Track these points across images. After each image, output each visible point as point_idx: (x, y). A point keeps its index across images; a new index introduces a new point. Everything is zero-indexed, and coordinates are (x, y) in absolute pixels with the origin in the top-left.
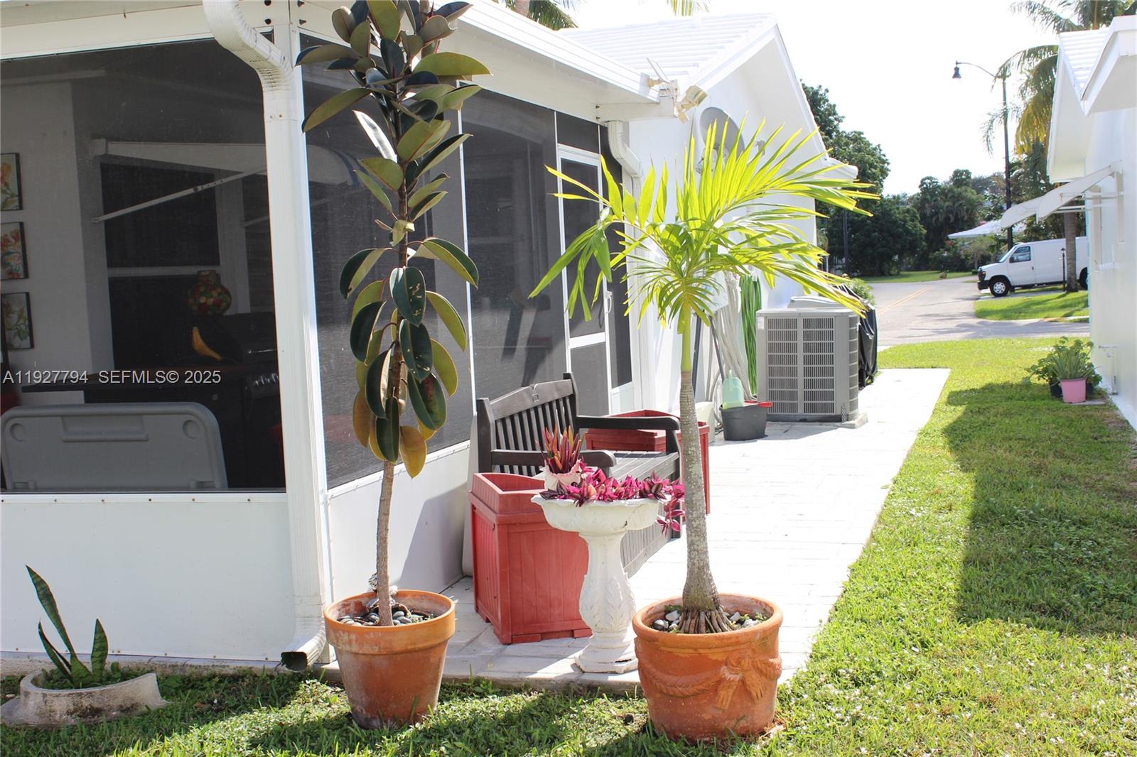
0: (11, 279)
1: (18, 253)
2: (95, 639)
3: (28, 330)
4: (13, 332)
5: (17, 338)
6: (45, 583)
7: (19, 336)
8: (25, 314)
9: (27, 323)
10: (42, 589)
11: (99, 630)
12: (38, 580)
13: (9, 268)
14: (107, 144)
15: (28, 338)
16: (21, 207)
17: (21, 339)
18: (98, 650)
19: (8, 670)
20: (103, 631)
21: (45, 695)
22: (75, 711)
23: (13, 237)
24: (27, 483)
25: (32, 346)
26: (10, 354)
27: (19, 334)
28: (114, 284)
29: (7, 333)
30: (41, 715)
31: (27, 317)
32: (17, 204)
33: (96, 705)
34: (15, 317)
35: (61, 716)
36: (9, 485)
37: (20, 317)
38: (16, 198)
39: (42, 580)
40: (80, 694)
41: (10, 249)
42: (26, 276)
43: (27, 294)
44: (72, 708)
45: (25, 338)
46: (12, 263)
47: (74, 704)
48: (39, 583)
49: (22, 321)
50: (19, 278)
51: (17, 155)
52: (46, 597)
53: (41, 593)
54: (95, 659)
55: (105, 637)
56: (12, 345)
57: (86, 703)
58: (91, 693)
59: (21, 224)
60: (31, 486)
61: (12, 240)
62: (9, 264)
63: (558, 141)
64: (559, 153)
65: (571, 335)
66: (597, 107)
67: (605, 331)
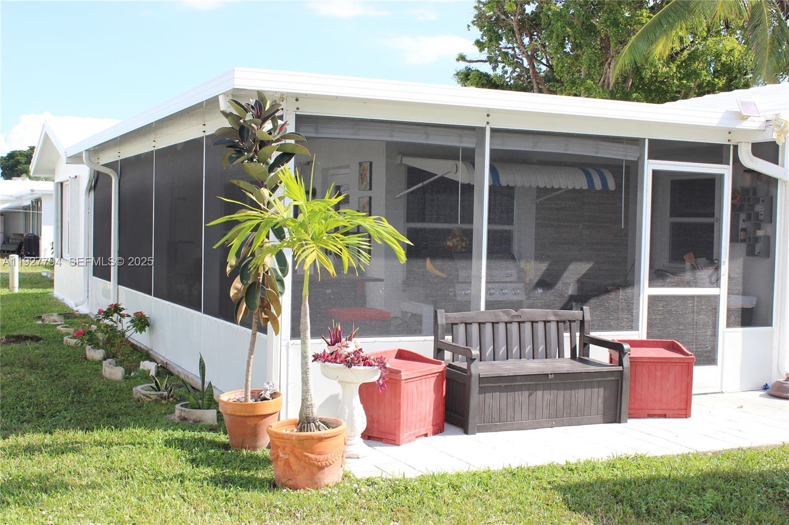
14: (402, 158)
16: (370, 189)
32: (369, 187)
38: (369, 184)
41: (366, 210)
51: (371, 163)
59: (370, 198)
61: (366, 205)
63: (649, 158)
64: (650, 166)
65: (650, 285)
66: (730, 133)
67: (720, 288)
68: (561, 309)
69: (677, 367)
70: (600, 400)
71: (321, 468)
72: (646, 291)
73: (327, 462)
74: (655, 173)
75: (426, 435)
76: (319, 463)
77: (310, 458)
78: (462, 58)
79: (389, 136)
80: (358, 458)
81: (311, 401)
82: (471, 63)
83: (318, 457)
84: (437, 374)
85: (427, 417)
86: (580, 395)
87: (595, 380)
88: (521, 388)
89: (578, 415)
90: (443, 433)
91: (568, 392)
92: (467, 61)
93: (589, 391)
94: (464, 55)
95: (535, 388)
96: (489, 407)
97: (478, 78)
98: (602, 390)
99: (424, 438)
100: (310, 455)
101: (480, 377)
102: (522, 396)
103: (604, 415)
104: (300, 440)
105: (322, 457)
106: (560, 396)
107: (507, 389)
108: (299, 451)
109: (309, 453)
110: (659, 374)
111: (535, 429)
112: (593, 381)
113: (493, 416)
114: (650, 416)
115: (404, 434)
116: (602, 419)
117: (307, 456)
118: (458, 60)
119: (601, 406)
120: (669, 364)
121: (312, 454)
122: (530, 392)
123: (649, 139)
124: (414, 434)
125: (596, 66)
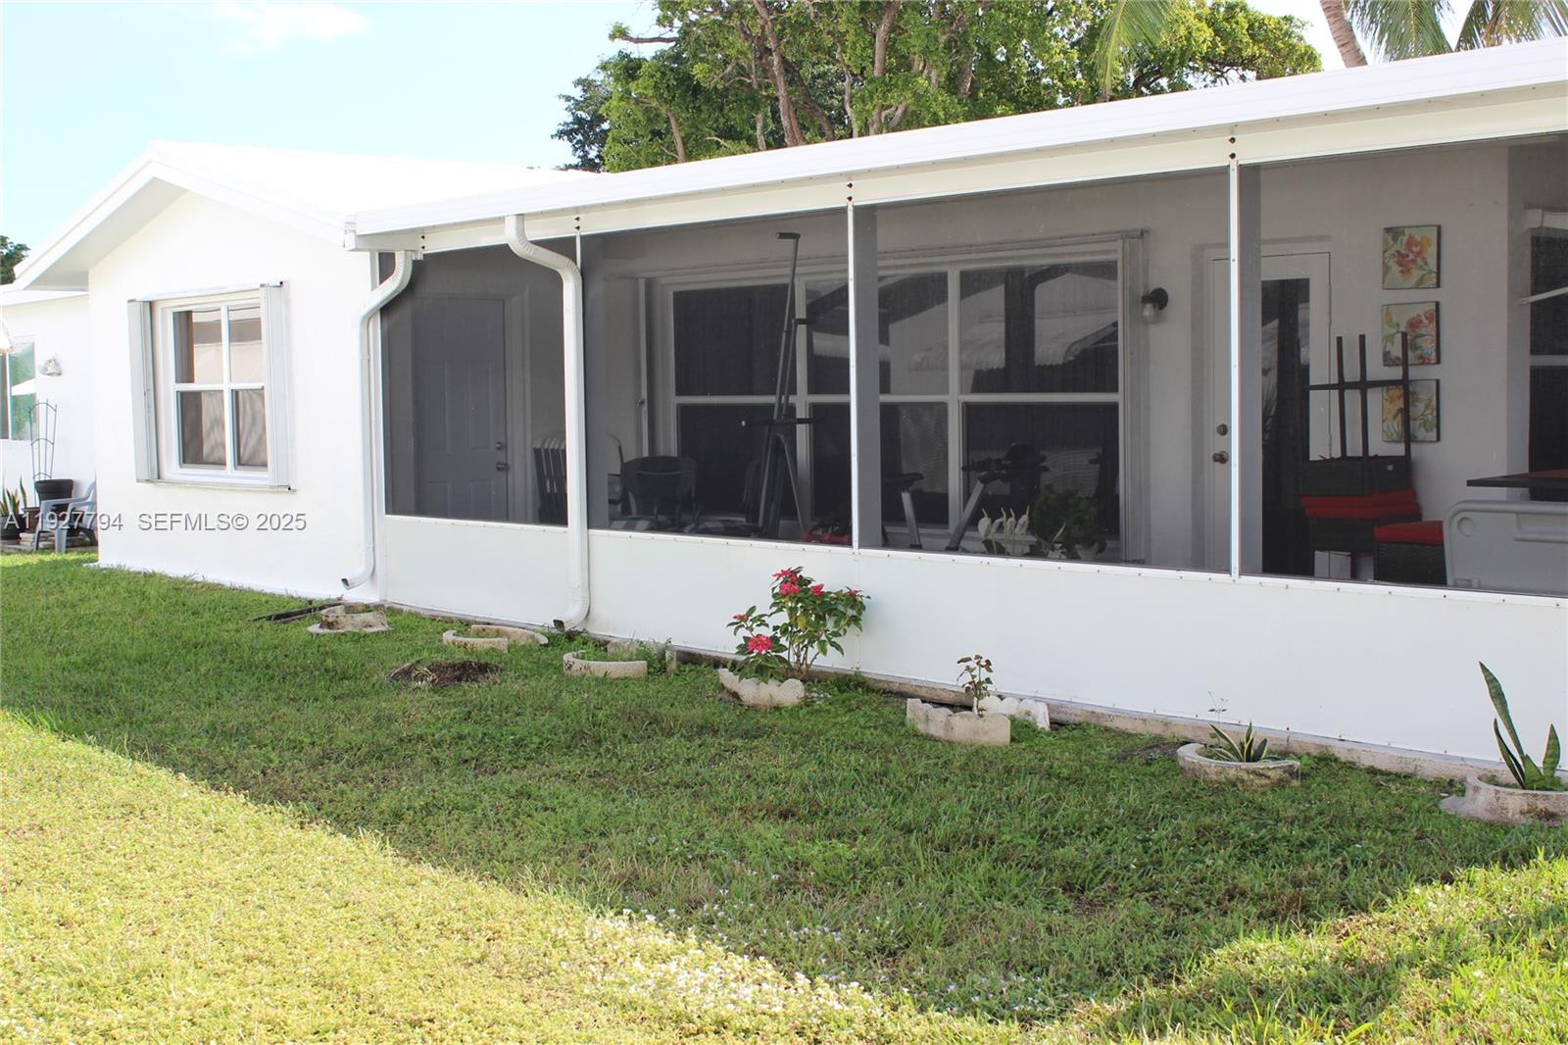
0: (1422, 364)
1: (1431, 335)
2: (1548, 745)
3: (1435, 422)
4: (1418, 423)
5: (1422, 429)
6: (1497, 680)
7: (1425, 426)
8: (1434, 403)
9: (1435, 414)
10: (1494, 687)
11: (1553, 736)
12: (1491, 677)
13: (1419, 352)
14: (1543, 215)
15: (1435, 430)
16: (1438, 285)
17: (1427, 431)
18: (1551, 756)
19: (1435, 772)
20: (1557, 738)
21: (1497, 792)
22: (1529, 812)
23: (1427, 318)
24: (1470, 581)
25: (1438, 439)
26: (1414, 447)
27: (1424, 425)
28: (1536, 373)
29: (1412, 423)
30: (1492, 811)
31: (1435, 407)
32: (1434, 281)
33: (1551, 809)
34: (1421, 407)
35: (1513, 815)
36: (1450, 581)
37: (1427, 407)
38: (1434, 275)
39: (1495, 678)
40: (1536, 795)
41: (1423, 331)
42: (1438, 361)
43: (1438, 382)
44: (1526, 808)
45: (1432, 430)
46: (1423, 346)
47: (1528, 805)
48: (1492, 681)
49: (1429, 411)
50: (1429, 364)
51: (1439, 228)
52: (1498, 696)
53: (1494, 690)
54: (1547, 766)
55: (1558, 744)
56: (1415, 437)
57: (1541, 805)
58: (1547, 796)
59: (1437, 304)
60: (1475, 583)
61: (1425, 321)
62: (1420, 347)
78: (621, 33)
82: (640, 44)
92: (631, 39)
94: (623, 26)
97: (659, 75)
118: (612, 37)
125: (937, 49)
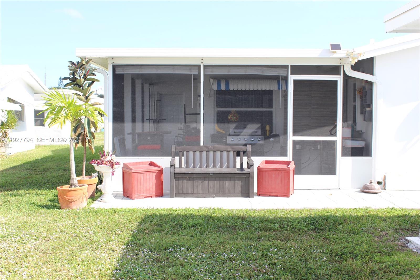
63: (292, 74)
64: (292, 78)
65: (294, 135)
66: (341, 59)
67: (337, 137)
68: (243, 146)
69: (282, 173)
70: (240, 187)
71: (71, 202)
72: (291, 138)
73: (72, 200)
74: (295, 81)
75: (151, 197)
76: (69, 200)
77: (66, 198)
79: (156, 71)
80: (106, 202)
81: (73, 177)
83: (69, 198)
84: (157, 172)
85: (151, 189)
86: (228, 184)
87: (236, 177)
88: (197, 179)
89: (228, 193)
90: (163, 197)
91: (222, 182)
93: (233, 182)
95: (205, 179)
96: (181, 187)
98: (240, 182)
99: (150, 198)
100: (66, 197)
101: (175, 173)
102: (198, 183)
103: (241, 193)
104: (62, 191)
105: (70, 198)
106: (218, 184)
107: (189, 179)
108: (62, 195)
109: (65, 196)
110: (274, 176)
111: (205, 197)
112: (235, 178)
113: (183, 190)
114: (270, 196)
115: (135, 195)
116: (241, 195)
117: (64, 197)
119: (240, 189)
120: (278, 171)
121: (66, 196)
122: (202, 181)
123: (291, 65)
124: (143, 196)
